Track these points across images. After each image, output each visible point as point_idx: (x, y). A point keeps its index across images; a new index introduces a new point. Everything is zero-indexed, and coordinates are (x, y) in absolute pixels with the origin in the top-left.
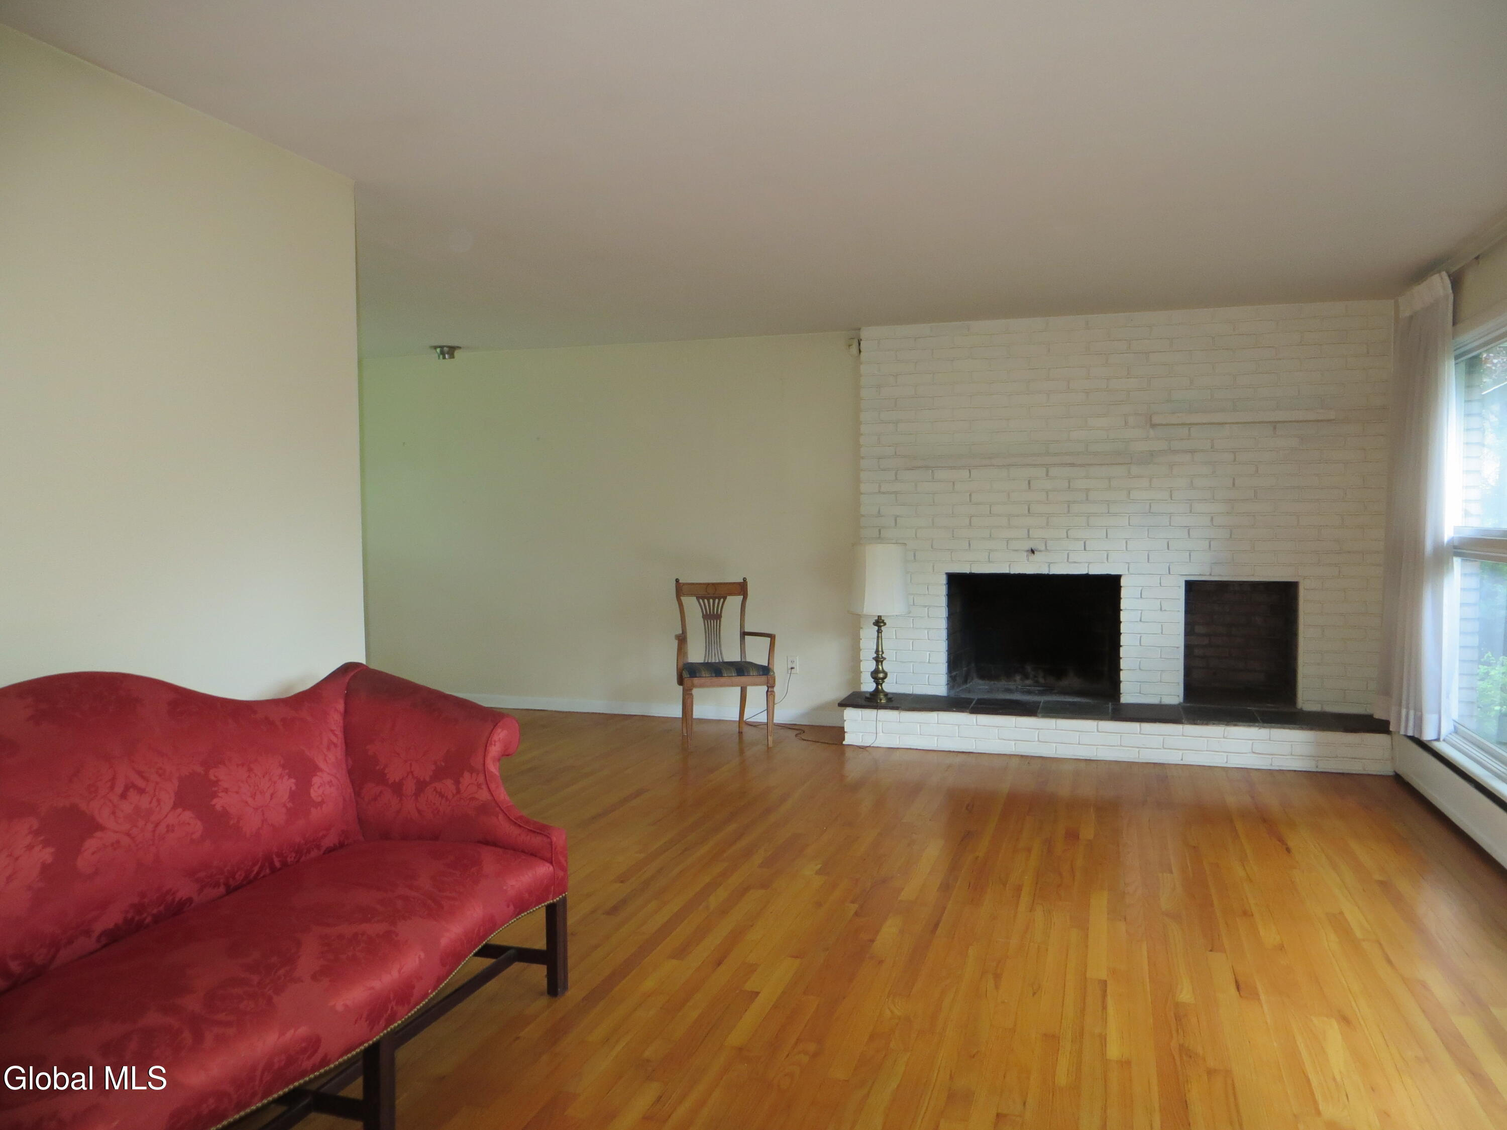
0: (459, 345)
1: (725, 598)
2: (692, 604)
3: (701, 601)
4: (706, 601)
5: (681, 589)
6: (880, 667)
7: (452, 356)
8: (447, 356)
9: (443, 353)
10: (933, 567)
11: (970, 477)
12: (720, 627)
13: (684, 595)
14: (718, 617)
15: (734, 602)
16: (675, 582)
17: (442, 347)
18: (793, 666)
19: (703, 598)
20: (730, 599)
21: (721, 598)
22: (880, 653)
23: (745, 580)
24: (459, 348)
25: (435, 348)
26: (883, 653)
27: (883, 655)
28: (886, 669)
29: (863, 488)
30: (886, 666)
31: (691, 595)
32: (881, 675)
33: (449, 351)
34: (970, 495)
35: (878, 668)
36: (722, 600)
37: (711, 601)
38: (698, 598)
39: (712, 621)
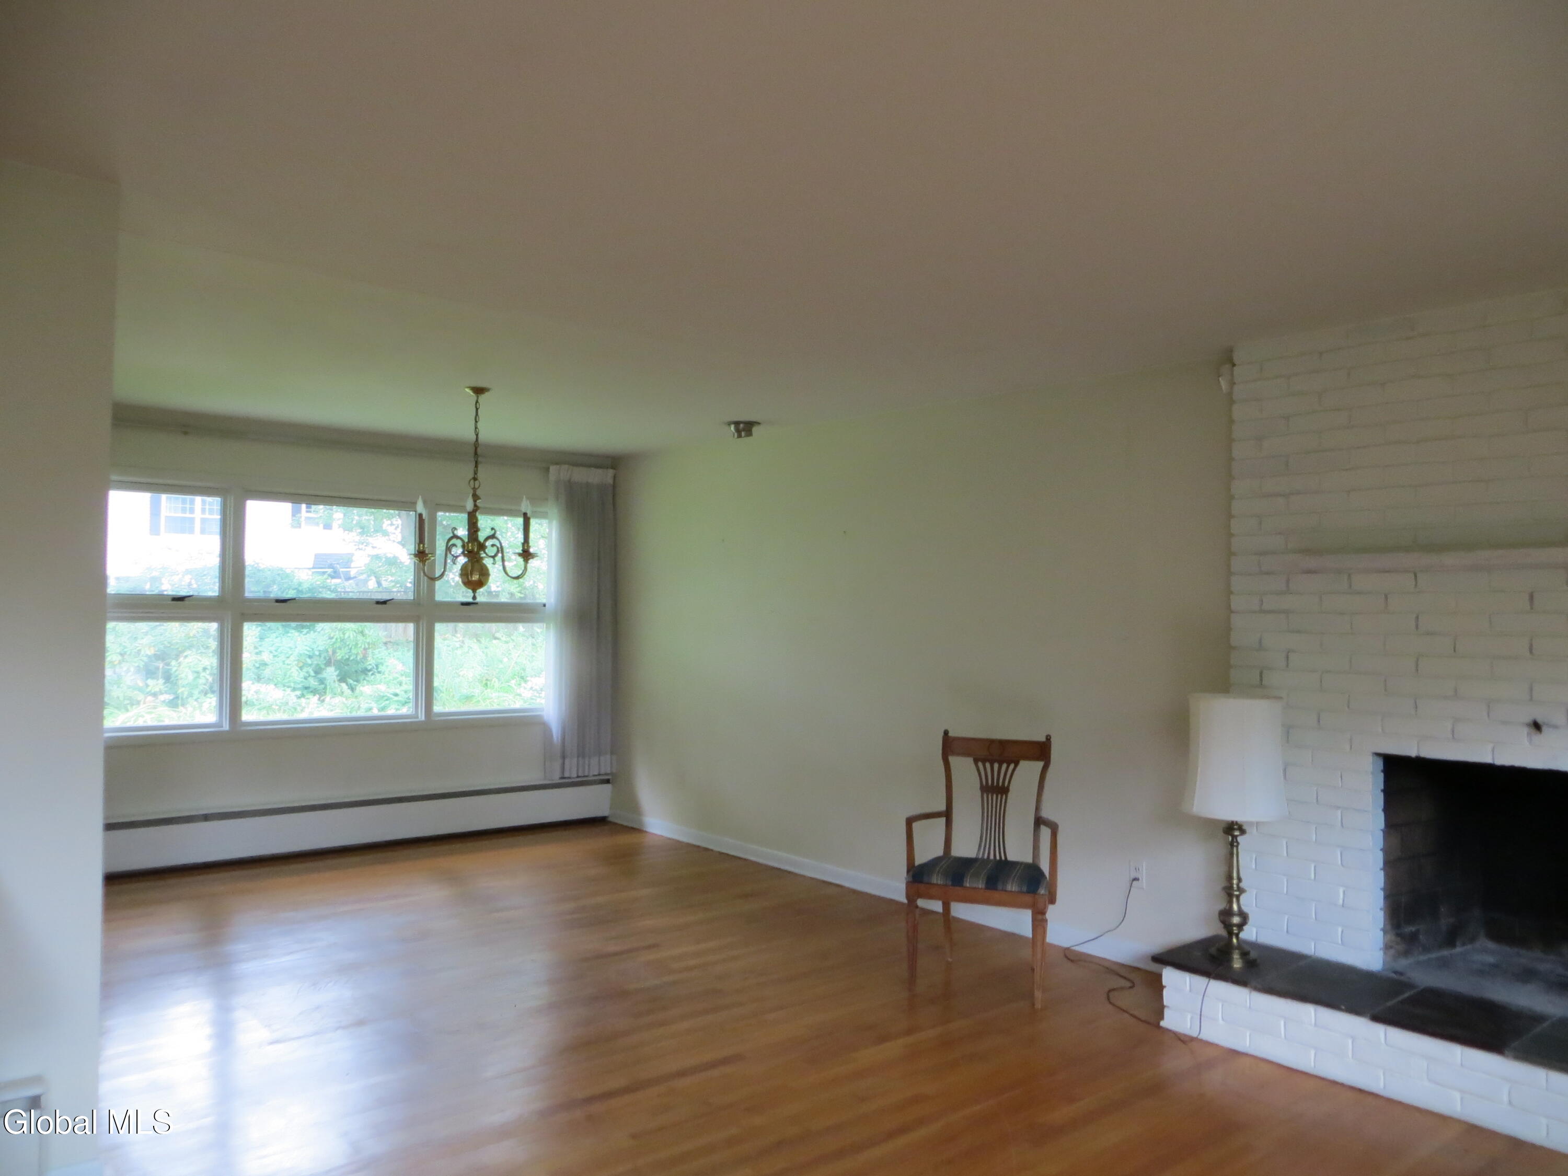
0: (758, 421)
1: (1016, 764)
2: (963, 767)
3: (980, 764)
4: (988, 765)
5: (950, 746)
6: (1235, 907)
7: (749, 433)
8: (743, 434)
9: (738, 431)
10: (1351, 740)
11: (1416, 585)
12: (1005, 807)
13: (954, 753)
14: (1003, 791)
15: (1028, 770)
16: (942, 734)
17: (737, 424)
18: (1137, 875)
19: (984, 761)
20: (1023, 764)
21: (1012, 763)
22: (1235, 882)
23: (1048, 738)
24: (759, 423)
25: (729, 424)
26: (1239, 880)
27: (1242, 885)
28: (1245, 909)
29: (1237, 602)
30: (1247, 902)
31: (966, 754)
32: (1236, 920)
33: (745, 428)
34: (1417, 618)
35: (1231, 906)
36: (1012, 766)
37: (996, 766)
38: (976, 761)
39: (995, 796)
